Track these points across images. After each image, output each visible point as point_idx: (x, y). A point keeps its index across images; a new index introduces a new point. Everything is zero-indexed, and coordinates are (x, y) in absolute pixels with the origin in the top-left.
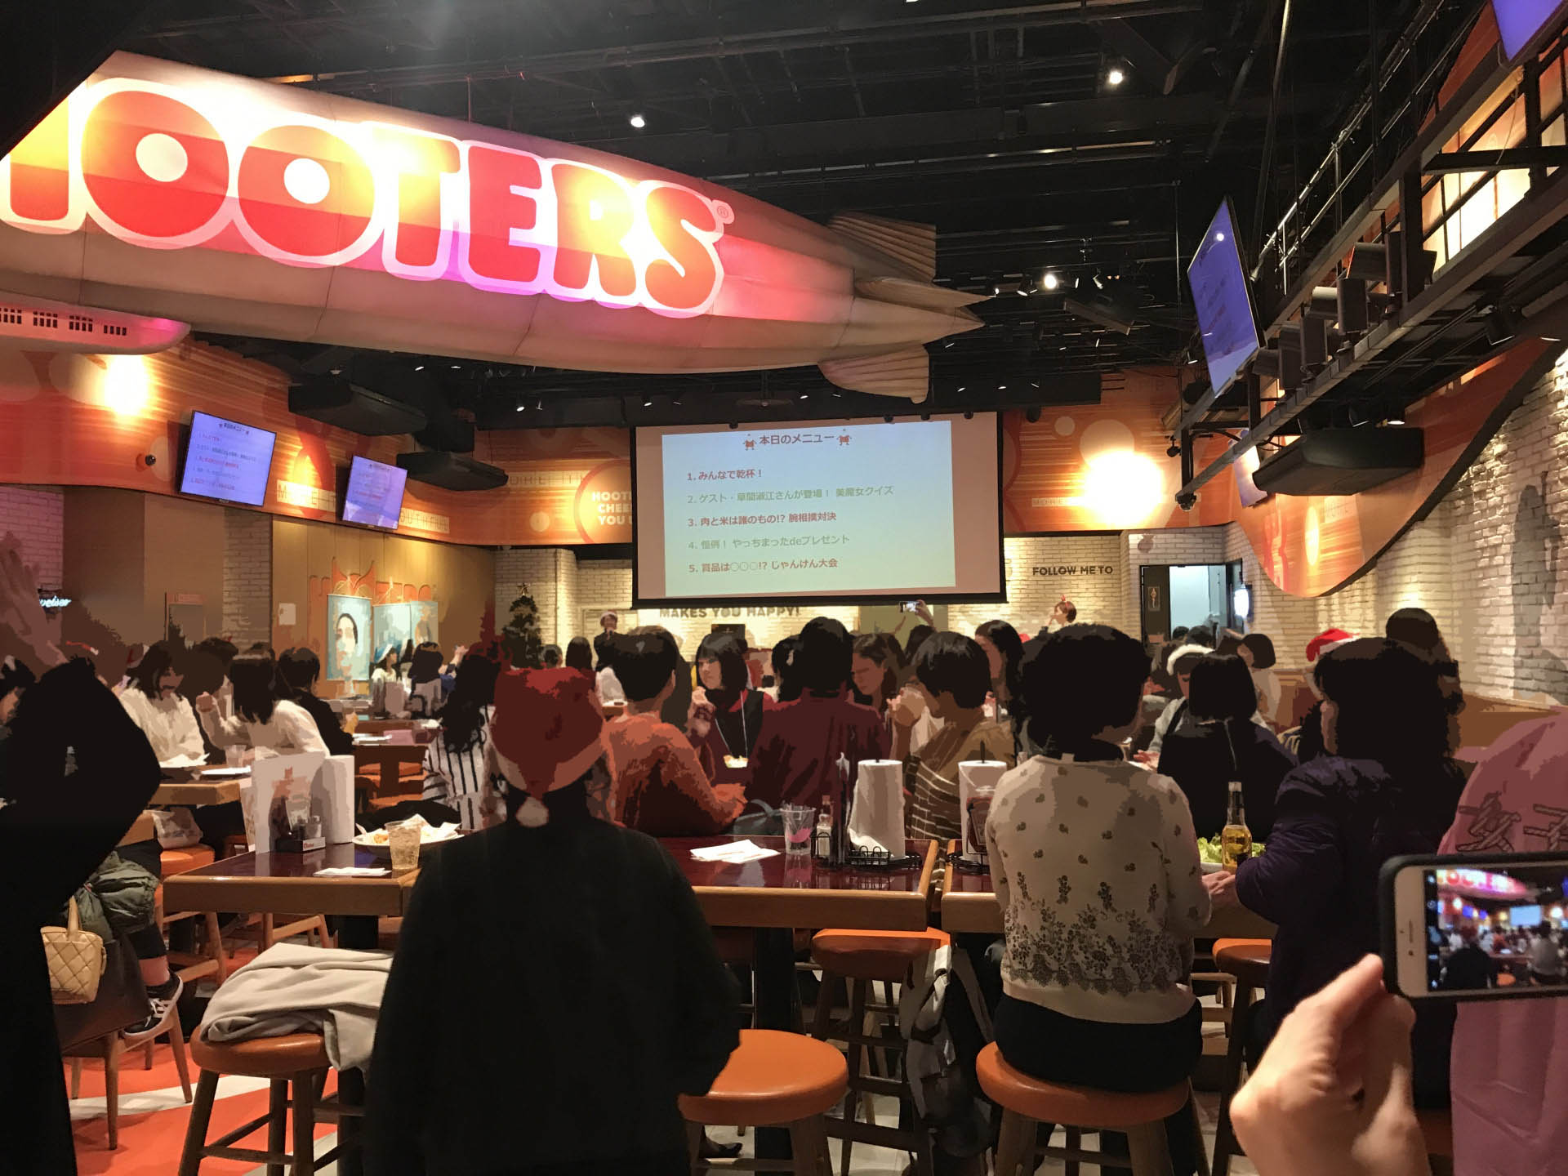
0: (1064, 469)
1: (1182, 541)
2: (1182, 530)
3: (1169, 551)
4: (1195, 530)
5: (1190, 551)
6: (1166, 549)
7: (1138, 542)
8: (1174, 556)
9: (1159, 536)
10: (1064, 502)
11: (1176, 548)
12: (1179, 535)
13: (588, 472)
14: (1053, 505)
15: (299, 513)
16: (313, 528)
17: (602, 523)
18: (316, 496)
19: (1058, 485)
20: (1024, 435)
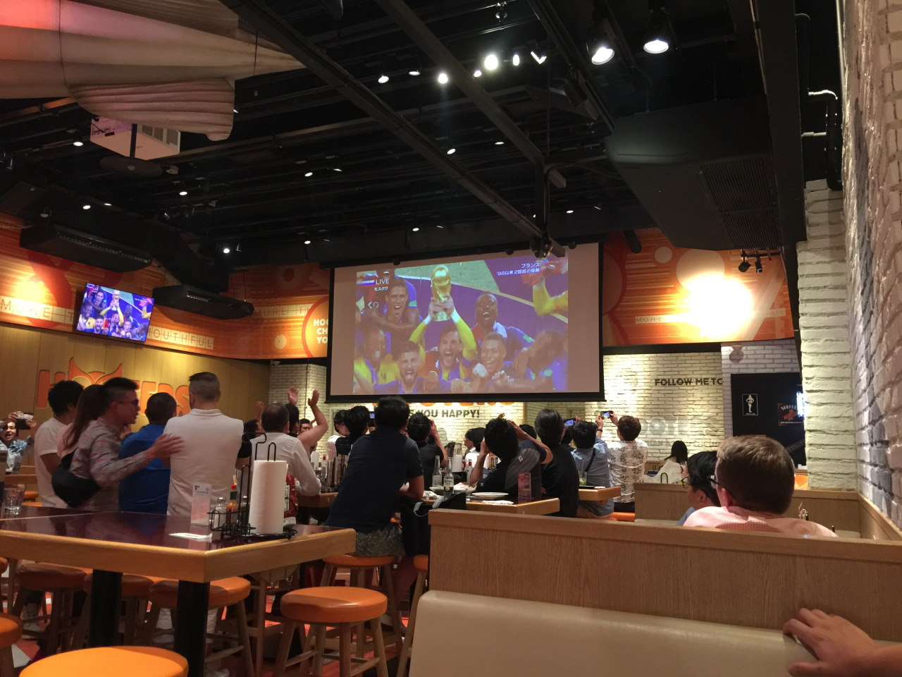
0: (663, 291)
1: (770, 352)
2: (770, 342)
3: (758, 361)
4: (783, 342)
5: (779, 361)
6: (756, 359)
7: (729, 353)
8: (763, 366)
9: (749, 348)
10: (663, 319)
11: (764, 358)
12: (767, 347)
13: (312, 305)
14: (653, 322)
15: (27, 322)
16: (45, 335)
17: (319, 342)
18: (50, 311)
19: (658, 304)
20: (629, 264)
